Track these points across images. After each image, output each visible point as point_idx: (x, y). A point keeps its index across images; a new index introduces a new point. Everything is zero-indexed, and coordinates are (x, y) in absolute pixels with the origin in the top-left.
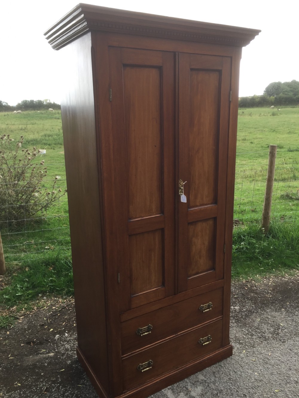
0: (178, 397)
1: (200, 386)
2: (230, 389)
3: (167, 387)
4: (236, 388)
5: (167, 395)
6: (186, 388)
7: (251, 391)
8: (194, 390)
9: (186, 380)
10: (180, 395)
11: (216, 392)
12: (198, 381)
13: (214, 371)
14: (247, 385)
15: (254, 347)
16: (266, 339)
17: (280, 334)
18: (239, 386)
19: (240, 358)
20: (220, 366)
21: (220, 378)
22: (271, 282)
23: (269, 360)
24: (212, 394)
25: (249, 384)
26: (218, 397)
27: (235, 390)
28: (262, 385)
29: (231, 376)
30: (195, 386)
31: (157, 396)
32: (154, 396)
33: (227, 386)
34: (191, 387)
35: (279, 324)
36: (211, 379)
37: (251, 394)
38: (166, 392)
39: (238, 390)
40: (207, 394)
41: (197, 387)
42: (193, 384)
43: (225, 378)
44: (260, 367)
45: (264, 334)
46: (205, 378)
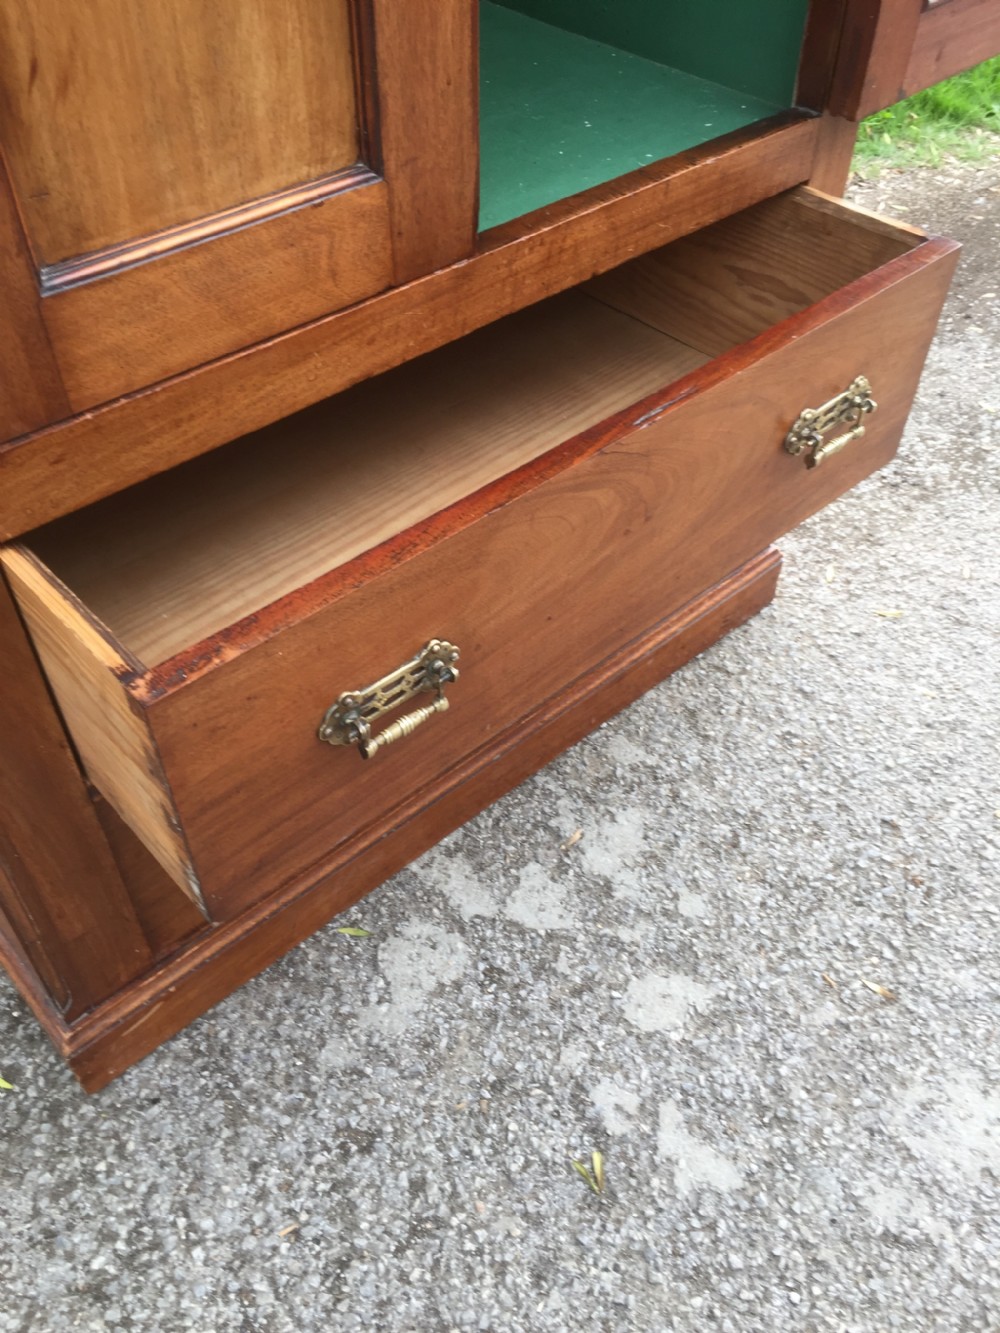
0: (509, 894)
1: (630, 810)
2: (798, 801)
3: (433, 838)
4: (832, 790)
5: (441, 894)
6: (547, 828)
7: (916, 793)
8: (599, 834)
9: (540, 779)
10: (523, 883)
11: (725, 829)
12: (612, 778)
13: (690, 705)
14: (890, 763)
15: (874, 544)
16: (925, 489)
17: (990, 459)
18: (847, 774)
19: (813, 610)
20: (718, 668)
21: (730, 744)
22: (885, 197)
23: (968, 602)
24: (703, 844)
25: (896, 756)
26: (744, 855)
27: (832, 803)
28: (968, 753)
29: (788, 721)
30: (602, 808)
31: (383, 910)
32: (364, 913)
33: (777, 784)
34: (580, 823)
35: (972, 407)
36: (682, 757)
37: (922, 813)
38: (435, 873)
39: (848, 802)
40: (681, 853)
41: (613, 820)
42: (588, 799)
43: (759, 737)
44: (934, 648)
45: (912, 463)
46: (650, 752)
